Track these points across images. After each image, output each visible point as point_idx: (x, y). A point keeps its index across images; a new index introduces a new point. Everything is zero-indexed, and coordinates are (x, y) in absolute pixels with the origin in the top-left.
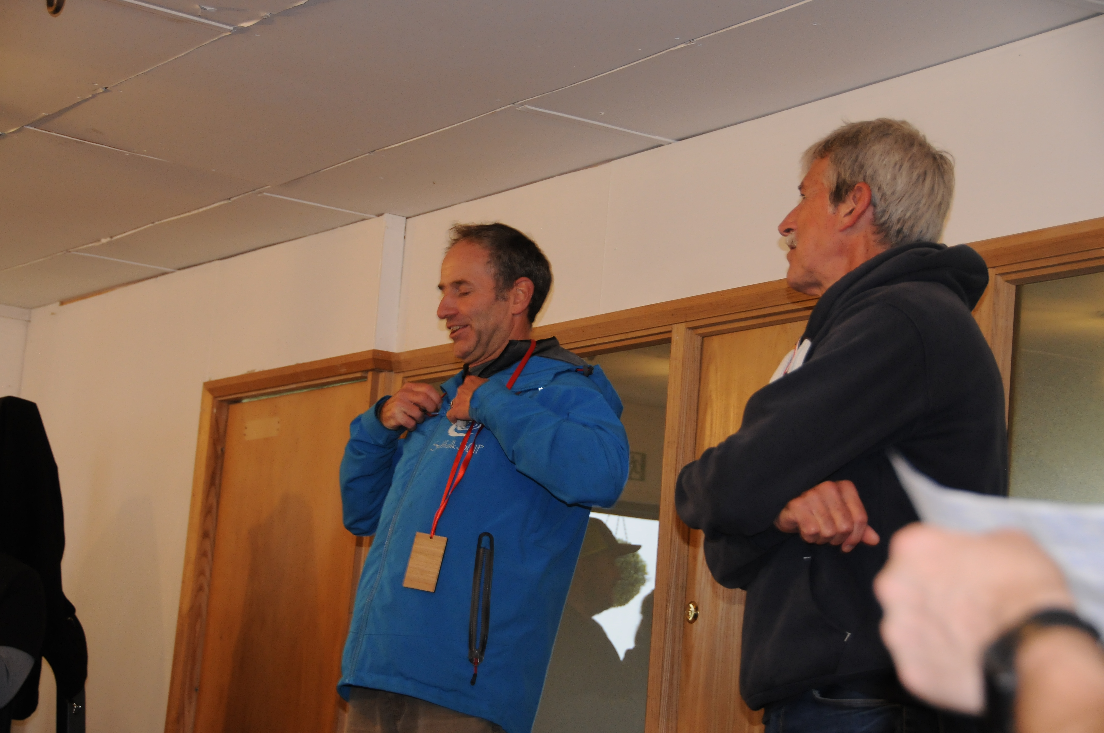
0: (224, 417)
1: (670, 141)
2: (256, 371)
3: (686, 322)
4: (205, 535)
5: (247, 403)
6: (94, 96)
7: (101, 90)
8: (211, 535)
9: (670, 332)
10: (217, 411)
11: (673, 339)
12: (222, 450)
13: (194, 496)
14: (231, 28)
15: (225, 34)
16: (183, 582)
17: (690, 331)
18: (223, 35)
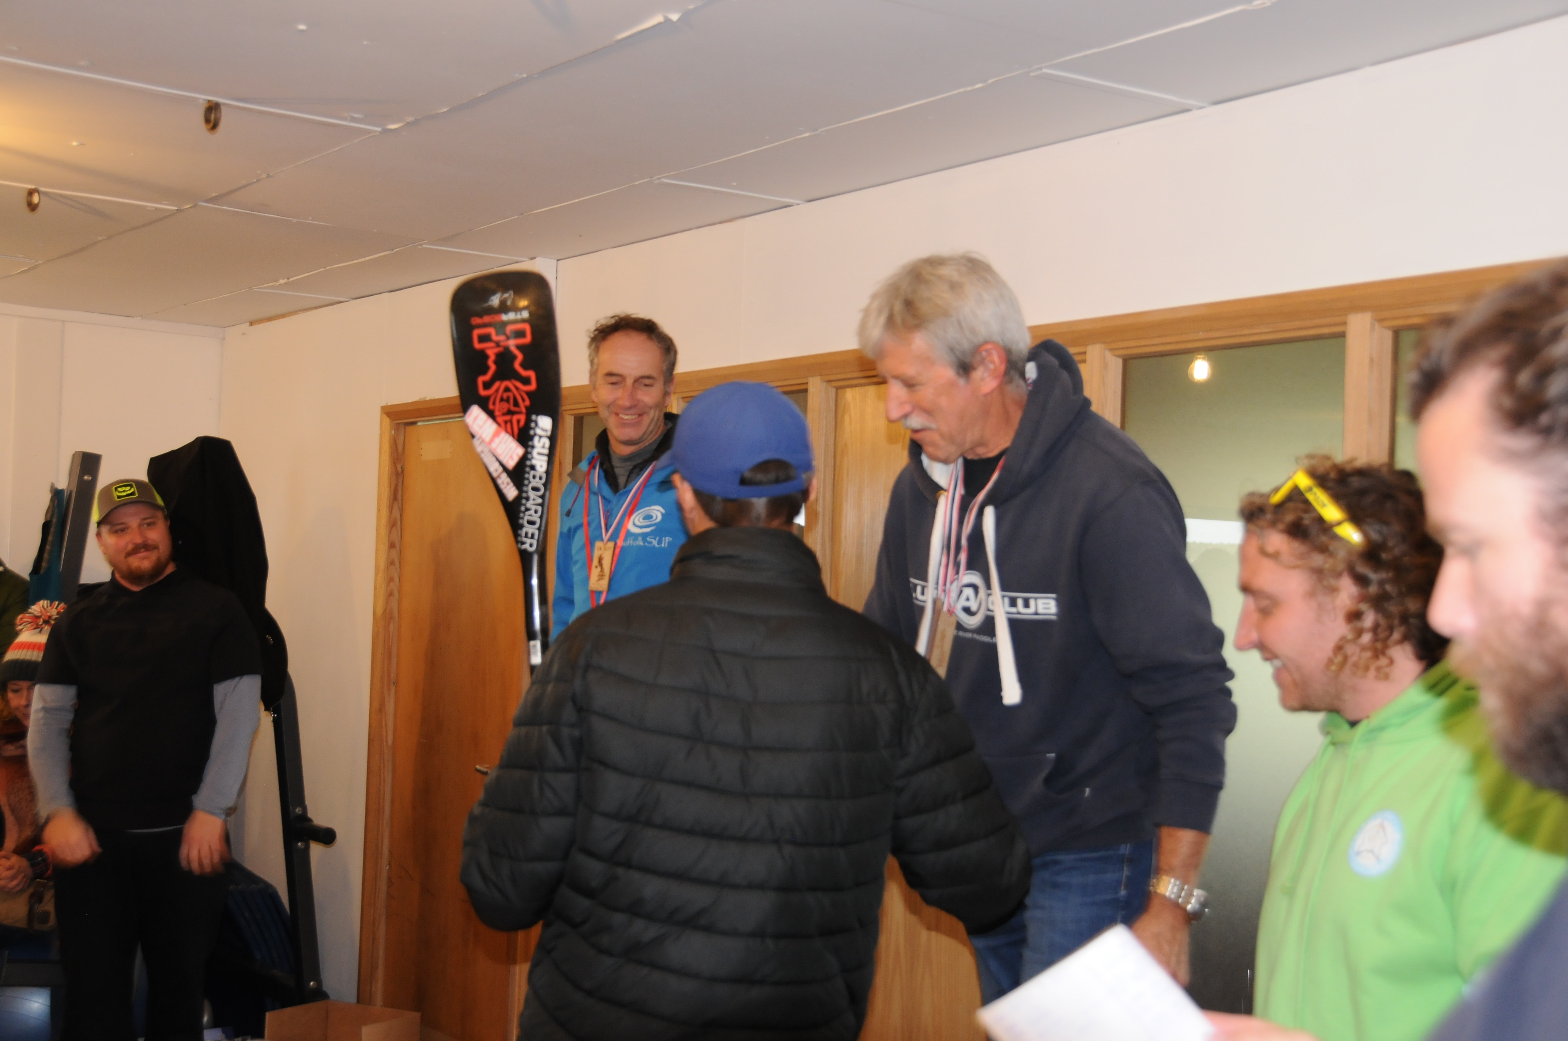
0: (402, 438)
1: (798, 202)
2: (428, 399)
3: (821, 375)
4: (392, 546)
5: (421, 425)
6: (258, 181)
7: (264, 176)
8: (397, 545)
9: (807, 383)
10: (394, 432)
11: (809, 390)
12: (401, 468)
13: (379, 510)
14: (379, 129)
15: (373, 134)
16: (375, 588)
17: (825, 383)
18: (371, 135)
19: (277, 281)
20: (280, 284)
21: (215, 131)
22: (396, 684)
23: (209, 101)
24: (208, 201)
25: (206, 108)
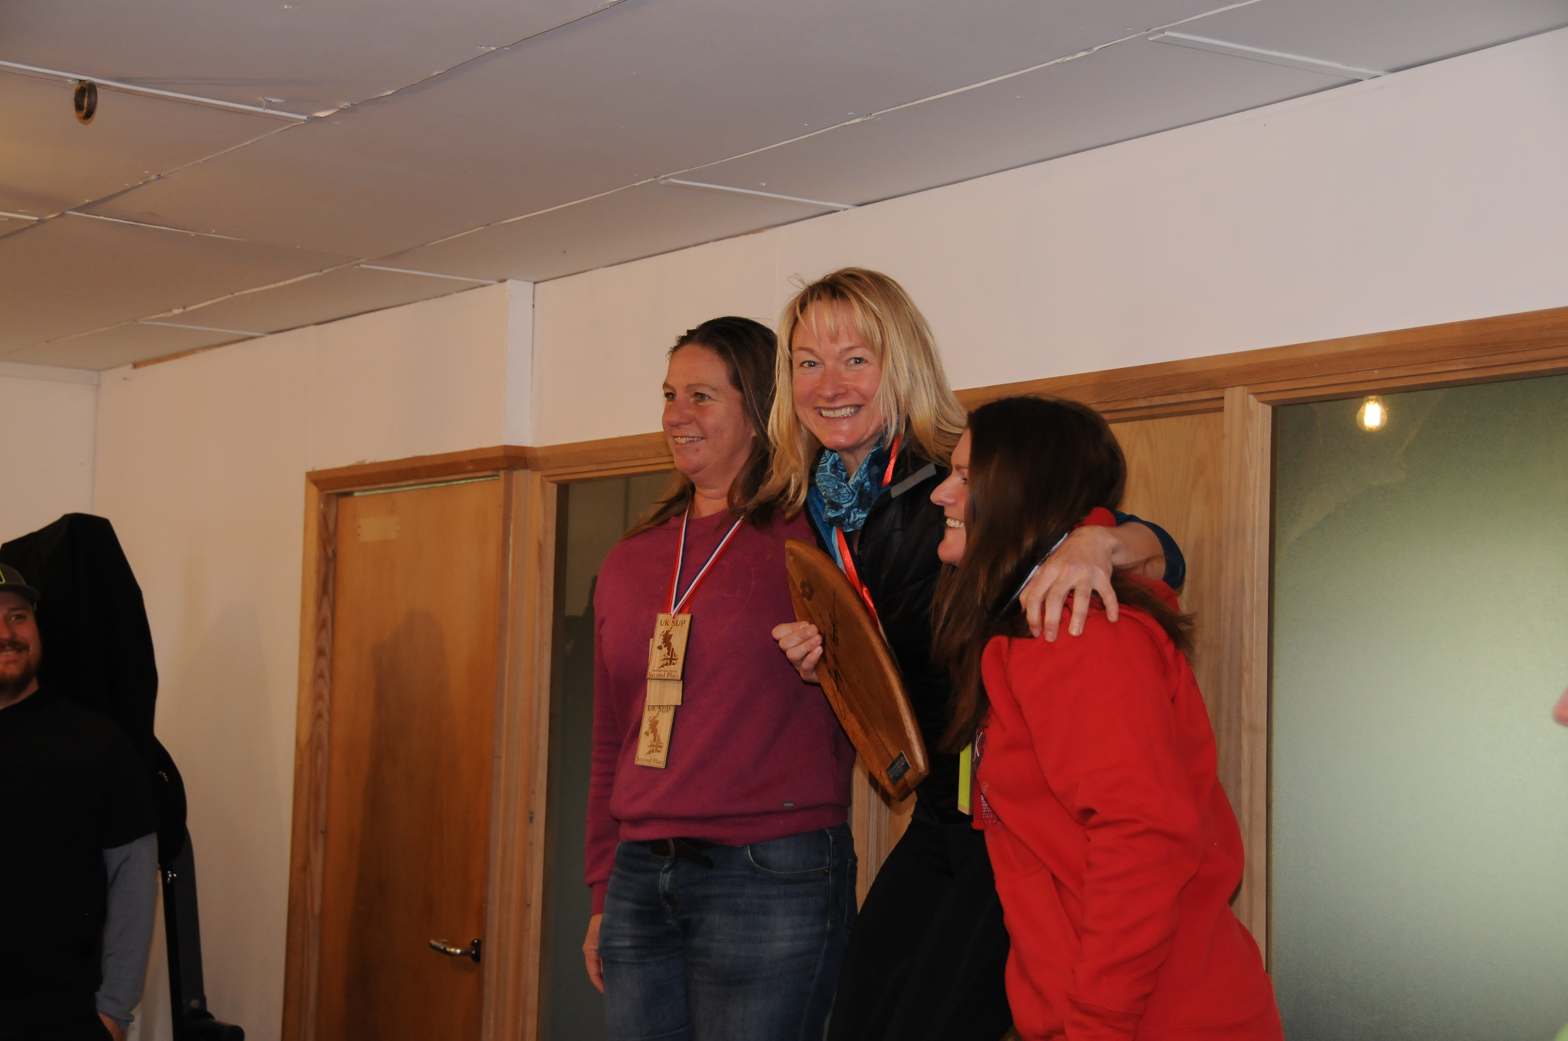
1: (846, 206)
4: (320, 653)
6: (145, 183)
10: (324, 505)
12: (333, 551)
13: (303, 607)
15: (297, 124)
18: (295, 124)
19: (171, 310)
20: (175, 316)
21: (89, 120)
23: (80, 81)
24: (77, 210)
25: (76, 91)
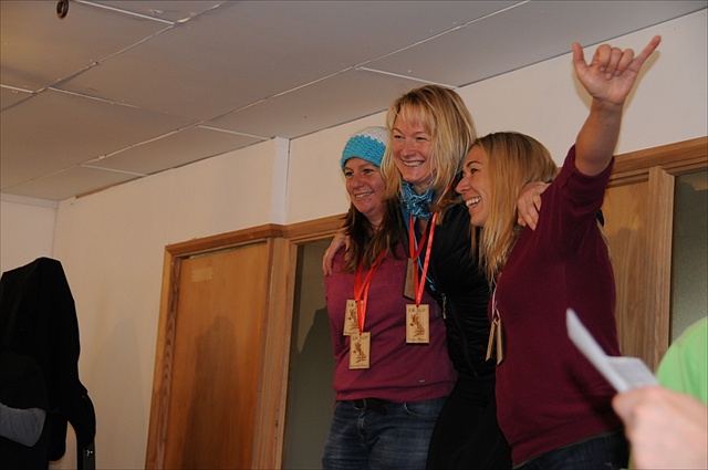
0: (179, 267)
2: (198, 238)
4: (168, 342)
5: (193, 258)
7: (94, 64)
8: (172, 342)
10: (174, 263)
12: (177, 288)
13: (160, 318)
14: (173, 23)
15: (169, 27)
16: (155, 372)
19: (98, 157)
20: (99, 161)
21: (64, 18)
22: (166, 441)
24: (53, 86)
